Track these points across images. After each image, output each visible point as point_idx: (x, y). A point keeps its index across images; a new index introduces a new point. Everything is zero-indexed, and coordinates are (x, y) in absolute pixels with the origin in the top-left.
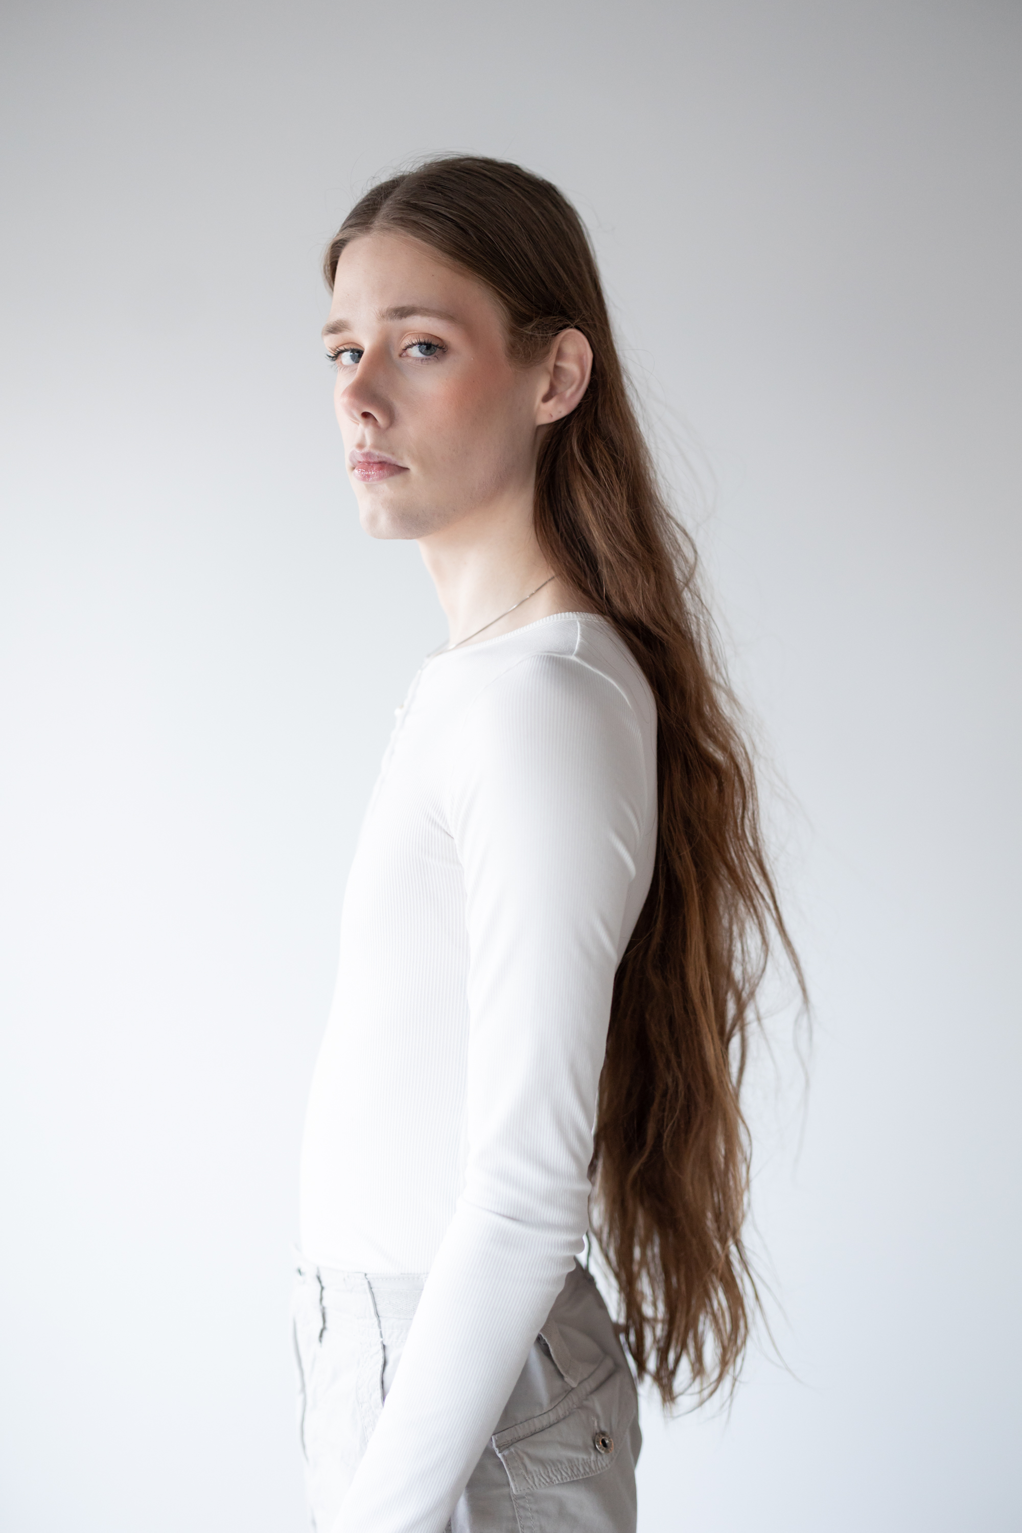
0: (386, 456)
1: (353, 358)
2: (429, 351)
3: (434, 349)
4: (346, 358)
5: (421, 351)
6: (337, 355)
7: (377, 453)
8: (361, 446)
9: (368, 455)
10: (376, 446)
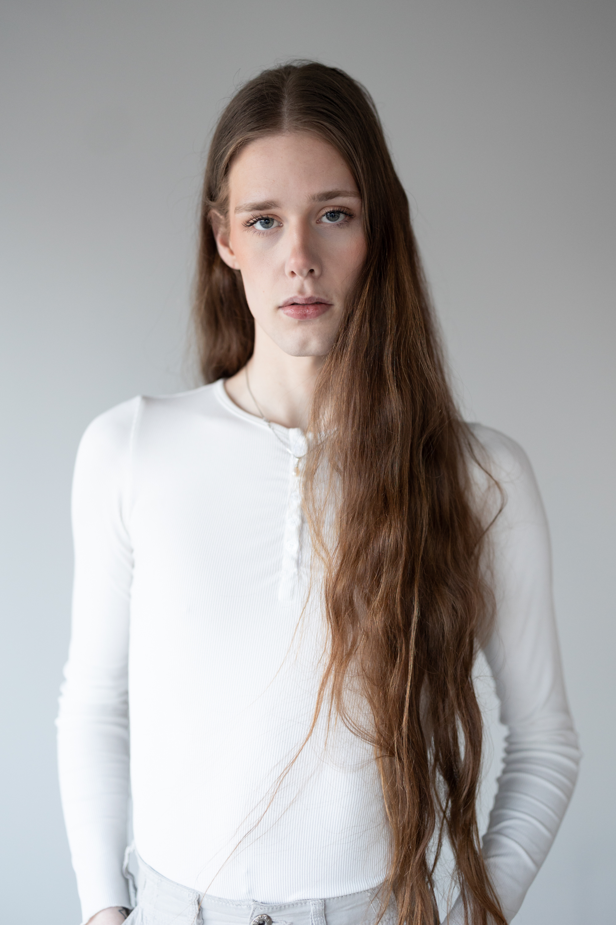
0: (323, 297)
1: (262, 225)
2: (334, 218)
3: (337, 216)
4: (258, 226)
5: (328, 218)
6: (250, 224)
7: (317, 296)
8: (301, 292)
9: (310, 298)
10: (315, 291)
